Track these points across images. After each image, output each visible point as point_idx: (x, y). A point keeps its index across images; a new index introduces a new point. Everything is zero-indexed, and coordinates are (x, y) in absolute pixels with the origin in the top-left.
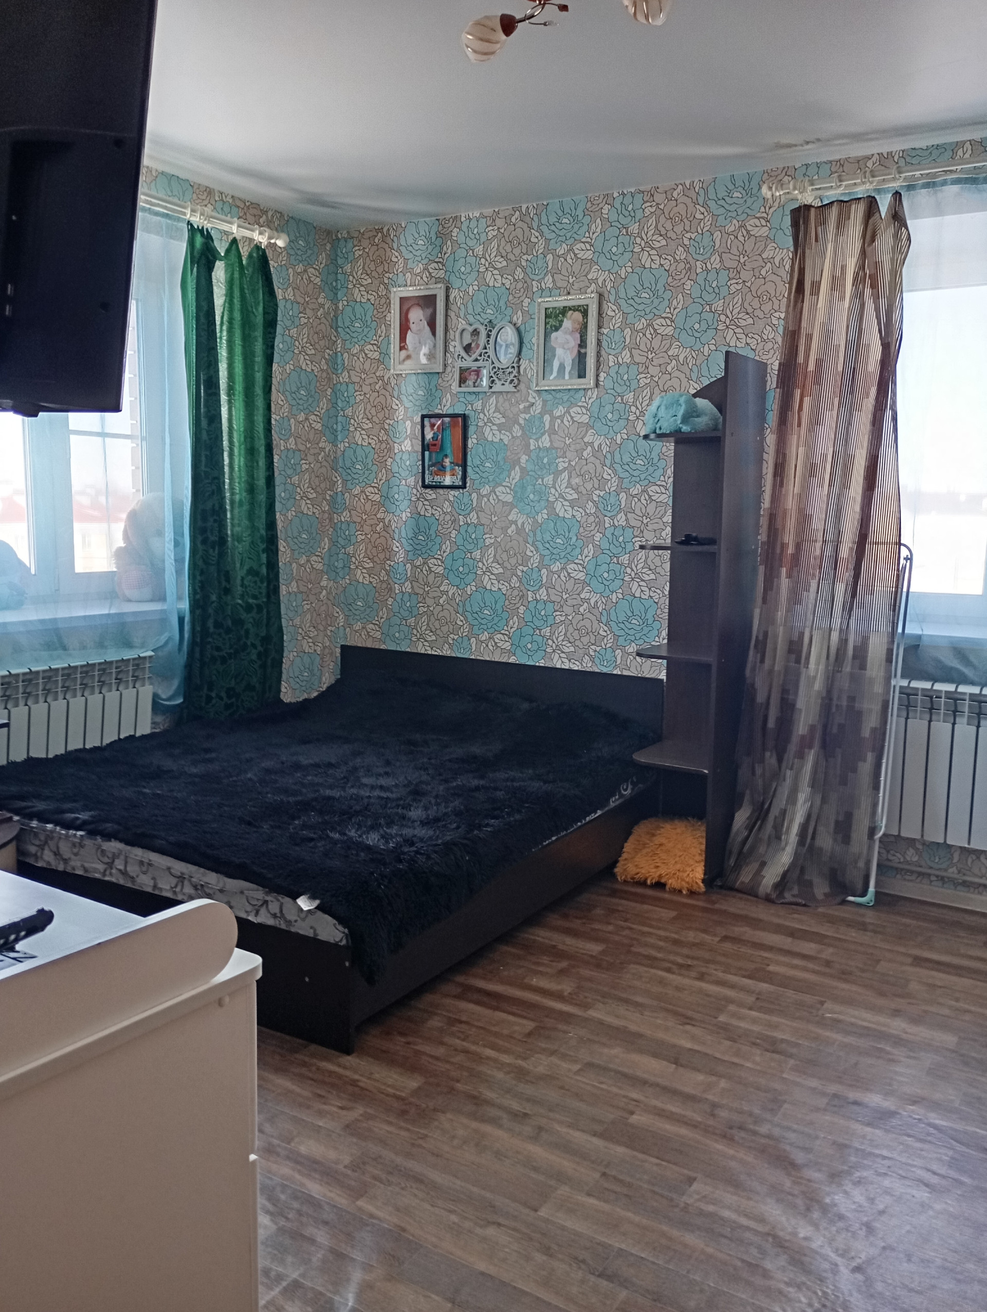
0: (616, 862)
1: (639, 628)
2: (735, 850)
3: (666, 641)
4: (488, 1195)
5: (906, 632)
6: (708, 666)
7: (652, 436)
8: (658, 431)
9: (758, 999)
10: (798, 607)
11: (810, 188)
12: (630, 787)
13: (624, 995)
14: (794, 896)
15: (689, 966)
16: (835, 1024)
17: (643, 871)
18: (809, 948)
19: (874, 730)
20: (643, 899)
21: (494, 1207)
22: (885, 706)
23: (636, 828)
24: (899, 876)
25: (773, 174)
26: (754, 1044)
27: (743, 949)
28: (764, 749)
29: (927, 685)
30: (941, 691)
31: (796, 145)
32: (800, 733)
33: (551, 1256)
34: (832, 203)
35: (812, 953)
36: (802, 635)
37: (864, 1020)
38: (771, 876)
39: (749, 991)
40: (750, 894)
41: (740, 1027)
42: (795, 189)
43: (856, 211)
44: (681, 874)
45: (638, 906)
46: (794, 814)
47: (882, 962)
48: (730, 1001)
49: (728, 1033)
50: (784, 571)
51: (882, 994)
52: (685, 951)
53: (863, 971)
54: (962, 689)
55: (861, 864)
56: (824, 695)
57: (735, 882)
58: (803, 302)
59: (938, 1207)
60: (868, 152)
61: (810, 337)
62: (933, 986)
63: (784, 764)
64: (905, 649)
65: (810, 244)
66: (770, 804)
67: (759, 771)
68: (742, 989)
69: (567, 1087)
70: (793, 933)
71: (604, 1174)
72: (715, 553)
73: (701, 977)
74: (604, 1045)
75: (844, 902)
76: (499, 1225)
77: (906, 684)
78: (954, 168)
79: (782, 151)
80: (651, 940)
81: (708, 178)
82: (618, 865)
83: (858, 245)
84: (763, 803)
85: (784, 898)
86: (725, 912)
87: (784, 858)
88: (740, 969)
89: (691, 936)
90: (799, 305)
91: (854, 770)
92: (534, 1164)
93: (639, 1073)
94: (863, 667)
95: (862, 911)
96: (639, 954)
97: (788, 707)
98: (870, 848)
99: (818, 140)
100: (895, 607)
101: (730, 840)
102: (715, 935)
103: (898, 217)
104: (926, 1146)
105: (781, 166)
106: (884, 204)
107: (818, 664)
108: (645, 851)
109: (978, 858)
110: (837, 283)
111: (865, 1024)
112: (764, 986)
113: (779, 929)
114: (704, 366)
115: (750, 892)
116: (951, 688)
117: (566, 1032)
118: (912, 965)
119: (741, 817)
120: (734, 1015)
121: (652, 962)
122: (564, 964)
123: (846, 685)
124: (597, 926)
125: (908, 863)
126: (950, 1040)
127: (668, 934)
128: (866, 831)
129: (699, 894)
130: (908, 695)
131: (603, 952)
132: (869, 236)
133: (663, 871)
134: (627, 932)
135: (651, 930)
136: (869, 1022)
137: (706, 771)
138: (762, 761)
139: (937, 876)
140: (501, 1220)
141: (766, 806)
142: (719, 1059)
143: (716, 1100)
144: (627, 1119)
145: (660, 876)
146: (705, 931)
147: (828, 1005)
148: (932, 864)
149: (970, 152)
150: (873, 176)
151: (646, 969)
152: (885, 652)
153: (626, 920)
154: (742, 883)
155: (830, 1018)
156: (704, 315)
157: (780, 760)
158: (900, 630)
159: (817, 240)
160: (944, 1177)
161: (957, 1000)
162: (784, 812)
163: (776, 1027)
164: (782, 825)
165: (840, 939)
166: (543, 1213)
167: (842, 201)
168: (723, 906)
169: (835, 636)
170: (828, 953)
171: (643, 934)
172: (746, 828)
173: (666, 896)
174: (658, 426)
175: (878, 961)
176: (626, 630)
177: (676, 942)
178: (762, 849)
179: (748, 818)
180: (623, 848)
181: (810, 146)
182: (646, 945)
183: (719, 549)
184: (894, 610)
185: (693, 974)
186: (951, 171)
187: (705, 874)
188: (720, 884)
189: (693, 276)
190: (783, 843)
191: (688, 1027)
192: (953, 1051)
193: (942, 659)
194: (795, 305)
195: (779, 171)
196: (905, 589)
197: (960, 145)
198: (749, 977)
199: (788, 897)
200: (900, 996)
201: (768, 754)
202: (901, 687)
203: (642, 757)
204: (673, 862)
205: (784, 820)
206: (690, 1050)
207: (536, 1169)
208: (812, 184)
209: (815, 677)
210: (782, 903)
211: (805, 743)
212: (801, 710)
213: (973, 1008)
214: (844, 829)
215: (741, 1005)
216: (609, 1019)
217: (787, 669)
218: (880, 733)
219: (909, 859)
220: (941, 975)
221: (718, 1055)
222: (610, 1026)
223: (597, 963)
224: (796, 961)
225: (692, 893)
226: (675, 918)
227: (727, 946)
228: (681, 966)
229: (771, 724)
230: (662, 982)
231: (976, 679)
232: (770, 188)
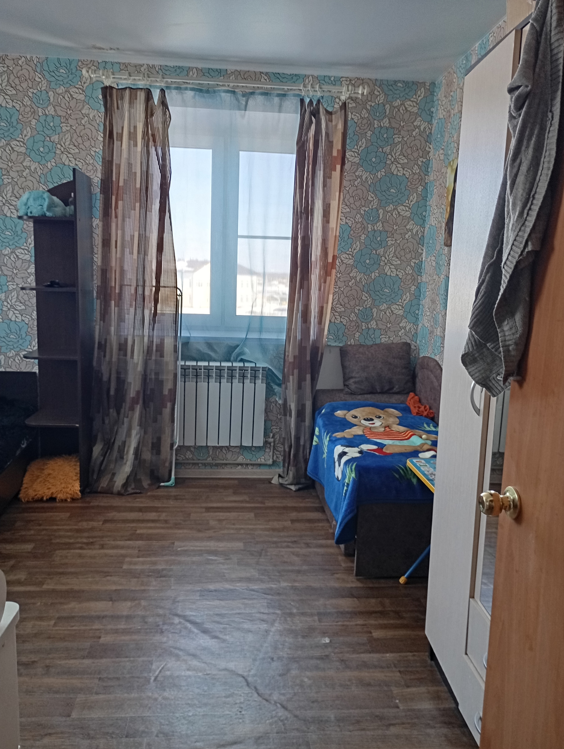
0: (20, 490)
1: (16, 341)
2: (96, 469)
3: (36, 348)
4: (33, 719)
5: (182, 335)
6: (75, 362)
7: (25, 217)
8: (29, 214)
9: (139, 551)
10: (122, 324)
11: (112, 76)
12: (25, 442)
13: (61, 570)
14: (133, 489)
15: (92, 542)
16: (185, 553)
17: (40, 493)
18: (152, 515)
19: (170, 390)
20: (44, 510)
21: (41, 725)
22: (175, 375)
23: (29, 467)
24: (183, 467)
25: (85, 63)
26: (149, 576)
27: (119, 525)
28: (109, 408)
29: (194, 363)
30: (201, 366)
31: (103, 49)
32: (131, 396)
33: (93, 738)
34: (126, 88)
35: (156, 518)
36: (126, 340)
37: (197, 546)
38: (120, 480)
39: (133, 548)
40: (107, 493)
41: (136, 569)
42: (103, 75)
43: (140, 96)
44: (65, 490)
45: (44, 515)
46: (130, 443)
47: (192, 514)
48: (124, 556)
49: (132, 574)
50: (113, 302)
51: (199, 531)
52: (86, 534)
53: (185, 521)
54: (211, 364)
55: (167, 464)
56: (143, 373)
57: (98, 487)
58: (113, 144)
59: (273, 629)
60: (141, 62)
61: (119, 166)
62: (220, 521)
63: (122, 416)
64: (182, 345)
65: (114, 111)
66: (115, 439)
67: (107, 422)
68: (128, 547)
69: (52, 636)
70: (140, 510)
71: (100, 679)
72: (74, 293)
73: (102, 547)
74: (61, 603)
75: (159, 487)
76: (50, 734)
77: (183, 364)
78: (188, 81)
79: (94, 51)
80: (62, 533)
81: (43, 56)
82: (21, 492)
83: (143, 116)
84: (110, 440)
85: (128, 491)
86: (98, 506)
87: (127, 468)
88: (122, 537)
89: (85, 525)
90: (111, 146)
91: (161, 413)
92: (54, 689)
93: (93, 613)
94: (162, 356)
95: (170, 490)
96: (58, 543)
97: (121, 382)
98: (172, 455)
99: (118, 49)
100: (176, 322)
101: (92, 464)
102: (99, 521)
103: (164, 104)
104: (255, 601)
105: (89, 59)
106: (156, 95)
107: (139, 356)
108: (39, 480)
109: (222, 450)
110: (132, 136)
111: (199, 548)
112: (140, 543)
113: (132, 509)
114: (48, 175)
115: (108, 492)
116: (206, 364)
117: (34, 604)
118: (206, 512)
119: (97, 450)
120: (130, 563)
121: (69, 546)
122: (12, 562)
123: (153, 367)
124: (23, 533)
125: (187, 459)
126: (239, 545)
127: (71, 527)
128: (169, 446)
129: (78, 499)
130: (185, 369)
131: (34, 548)
132: (149, 112)
133: (53, 490)
134: (44, 532)
135: (59, 527)
136: (200, 547)
137: (77, 425)
138: (108, 415)
139: (202, 463)
140: (50, 731)
141: (112, 441)
142: (135, 590)
143: (143, 613)
144: (98, 642)
145: (52, 493)
146: (92, 520)
147: (177, 543)
148: (199, 458)
149: (196, 74)
150: (149, 77)
151: (67, 551)
152: (173, 346)
153: (40, 525)
154: (102, 487)
155: (181, 550)
156: (46, 143)
157: (118, 413)
158: (179, 335)
159: (118, 108)
160: (268, 614)
161: (234, 524)
162: (124, 443)
163: (154, 563)
164: (124, 449)
165: (165, 507)
166: (74, 715)
167: (131, 88)
168: (94, 503)
169: (146, 339)
170: (163, 516)
171: (55, 531)
172: (102, 455)
173: (58, 505)
174: (29, 211)
175: (190, 514)
176: (7, 342)
177: (78, 531)
178: (112, 466)
179: (102, 449)
180: (22, 481)
181: (113, 51)
182: (60, 537)
183: (78, 290)
184: (176, 324)
185: (97, 547)
186: (187, 83)
187: (80, 487)
188: (88, 491)
189: (37, 117)
190: (125, 461)
191: (109, 578)
192: (244, 550)
193: (201, 349)
194: (109, 146)
195: (88, 62)
196: (180, 312)
197: (190, 69)
198: (129, 540)
199: (130, 490)
200: (208, 529)
201: (111, 410)
202: (181, 365)
203: (32, 422)
204: (59, 484)
205: (124, 447)
206: (116, 590)
207: (57, 692)
208: (113, 74)
209: (137, 364)
210: (128, 494)
211: (135, 401)
212: (131, 383)
213: (242, 527)
214: (156, 447)
215: (132, 556)
216: (59, 587)
217: (119, 359)
218: (173, 392)
219: (187, 457)
220: (221, 514)
221: (133, 589)
222: (61, 591)
223: (33, 555)
224: (150, 525)
225: (73, 500)
226: (70, 517)
227: (108, 525)
228: (87, 544)
229: (112, 392)
230: (80, 556)
231: (216, 358)
232: (88, 72)
